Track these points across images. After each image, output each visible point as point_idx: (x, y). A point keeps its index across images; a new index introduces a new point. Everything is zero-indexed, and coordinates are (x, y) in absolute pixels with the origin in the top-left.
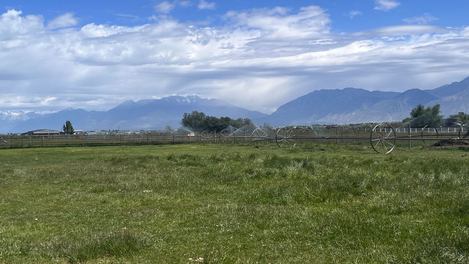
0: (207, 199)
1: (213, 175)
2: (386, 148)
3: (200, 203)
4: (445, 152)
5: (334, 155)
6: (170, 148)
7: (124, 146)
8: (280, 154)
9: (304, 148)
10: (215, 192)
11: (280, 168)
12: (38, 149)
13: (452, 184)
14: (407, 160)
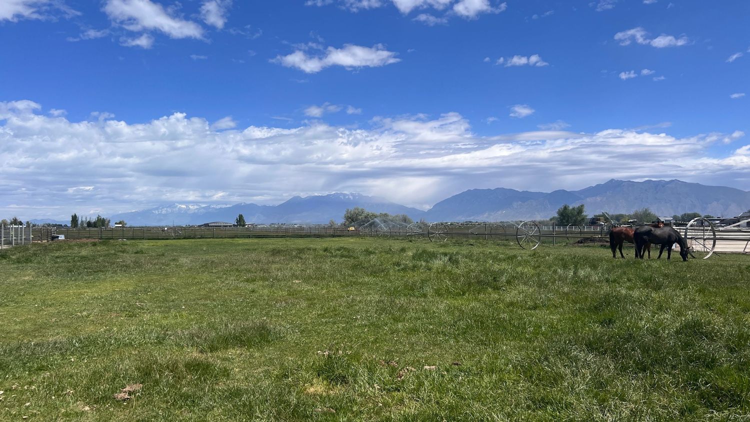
0: (351, 291)
1: (362, 267)
2: (531, 244)
3: (344, 294)
4: (586, 249)
5: (481, 250)
6: (330, 241)
7: (288, 239)
8: (430, 248)
9: (454, 243)
10: (360, 283)
11: (427, 262)
12: (208, 240)
13: (589, 280)
14: (549, 256)
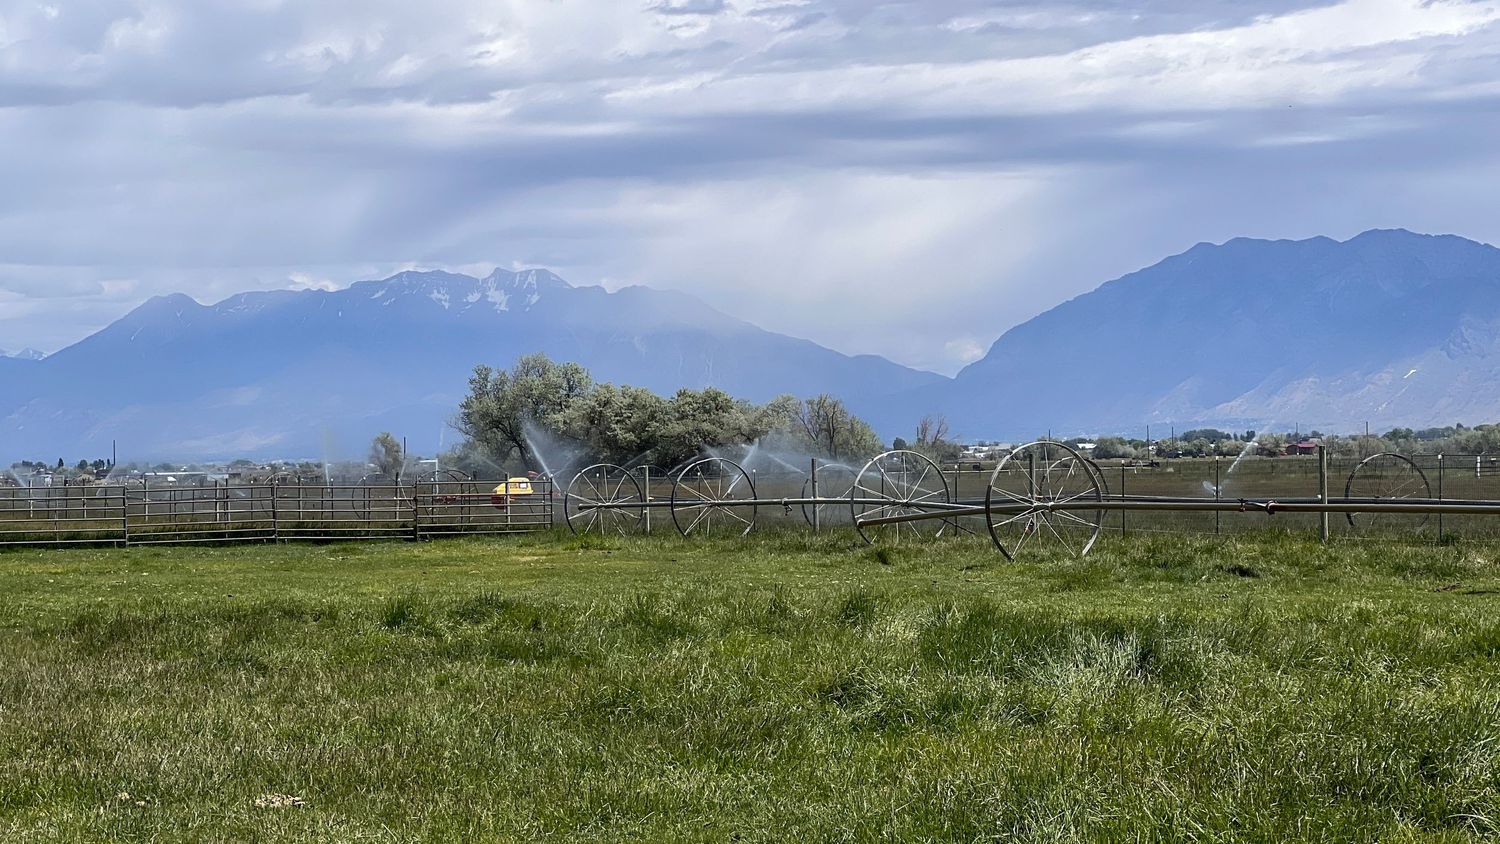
1: (640, 711)
5: (1306, 600)
6: (395, 564)
7: (140, 552)
8: (1012, 594)
9: (1141, 563)
10: (651, 804)
11: (1015, 675)
